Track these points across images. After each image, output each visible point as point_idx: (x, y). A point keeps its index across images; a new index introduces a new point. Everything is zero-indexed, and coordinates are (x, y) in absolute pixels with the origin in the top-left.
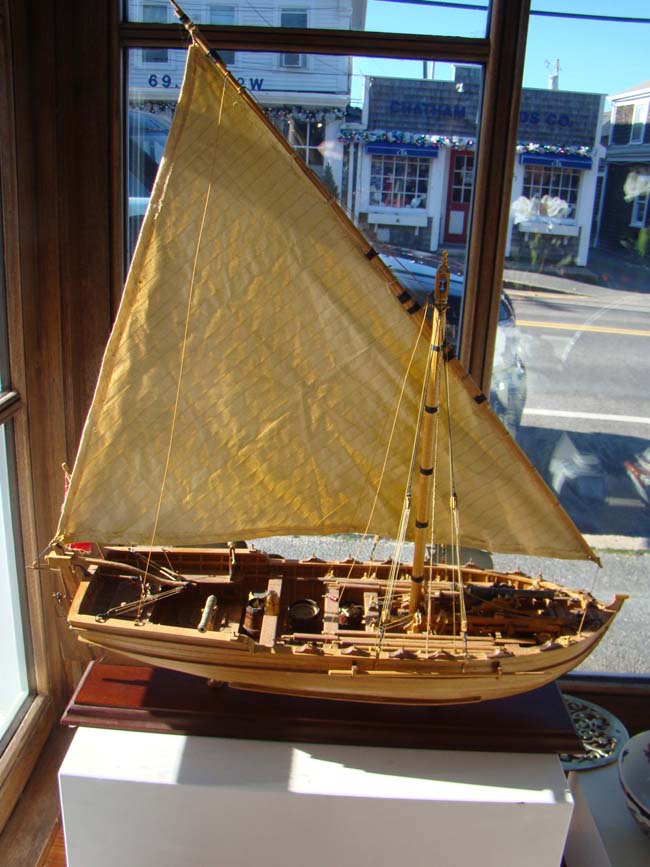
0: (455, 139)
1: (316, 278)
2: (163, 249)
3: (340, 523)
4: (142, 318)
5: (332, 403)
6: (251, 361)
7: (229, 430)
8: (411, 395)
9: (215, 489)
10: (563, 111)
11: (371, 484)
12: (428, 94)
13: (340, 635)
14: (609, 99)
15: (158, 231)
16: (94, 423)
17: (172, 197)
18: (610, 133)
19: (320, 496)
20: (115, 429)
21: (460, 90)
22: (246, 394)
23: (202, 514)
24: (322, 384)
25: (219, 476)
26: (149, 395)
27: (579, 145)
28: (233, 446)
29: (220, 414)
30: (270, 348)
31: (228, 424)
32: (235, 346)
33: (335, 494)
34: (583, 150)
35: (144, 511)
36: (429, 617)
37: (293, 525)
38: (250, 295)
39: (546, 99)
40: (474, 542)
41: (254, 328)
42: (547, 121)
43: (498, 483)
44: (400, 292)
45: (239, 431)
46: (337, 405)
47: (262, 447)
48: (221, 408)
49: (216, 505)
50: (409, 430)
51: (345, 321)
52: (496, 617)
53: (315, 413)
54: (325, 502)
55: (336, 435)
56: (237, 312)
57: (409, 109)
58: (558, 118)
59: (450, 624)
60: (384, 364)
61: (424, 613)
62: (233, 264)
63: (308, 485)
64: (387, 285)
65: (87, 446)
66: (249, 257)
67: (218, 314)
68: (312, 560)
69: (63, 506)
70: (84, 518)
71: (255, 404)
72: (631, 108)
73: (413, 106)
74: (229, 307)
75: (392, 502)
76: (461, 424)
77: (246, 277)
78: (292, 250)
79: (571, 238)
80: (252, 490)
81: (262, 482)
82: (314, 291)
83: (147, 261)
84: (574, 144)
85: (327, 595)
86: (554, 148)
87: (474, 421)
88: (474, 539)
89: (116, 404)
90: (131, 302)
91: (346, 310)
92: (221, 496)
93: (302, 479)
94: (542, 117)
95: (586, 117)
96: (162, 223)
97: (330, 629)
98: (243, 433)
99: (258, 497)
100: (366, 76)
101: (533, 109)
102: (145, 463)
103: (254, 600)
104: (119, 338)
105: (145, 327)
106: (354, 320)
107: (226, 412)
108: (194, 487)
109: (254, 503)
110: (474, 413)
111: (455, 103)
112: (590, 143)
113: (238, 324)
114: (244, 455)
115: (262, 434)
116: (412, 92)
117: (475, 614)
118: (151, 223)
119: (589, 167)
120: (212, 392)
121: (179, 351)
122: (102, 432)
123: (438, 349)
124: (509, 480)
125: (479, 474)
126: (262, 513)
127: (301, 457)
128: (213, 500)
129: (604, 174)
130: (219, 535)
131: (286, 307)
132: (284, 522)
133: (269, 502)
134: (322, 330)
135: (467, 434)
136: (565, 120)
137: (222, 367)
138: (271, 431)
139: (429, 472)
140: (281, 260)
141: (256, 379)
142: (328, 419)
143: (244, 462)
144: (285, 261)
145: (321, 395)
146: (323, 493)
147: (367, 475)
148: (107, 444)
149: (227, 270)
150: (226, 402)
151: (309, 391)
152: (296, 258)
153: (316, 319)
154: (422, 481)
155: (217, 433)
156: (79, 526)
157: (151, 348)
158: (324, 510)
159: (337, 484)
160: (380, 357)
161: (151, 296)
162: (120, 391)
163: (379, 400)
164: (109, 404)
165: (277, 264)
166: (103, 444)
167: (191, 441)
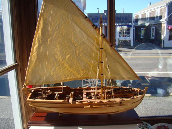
0: (105, 24)
1: (75, 23)
2: (44, 20)
3: (85, 77)
4: (40, 35)
5: (81, 50)
6: (63, 42)
7: (60, 58)
8: (97, 46)
9: (57, 71)
10: (125, 17)
11: (91, 67)
12: (99, 16)
13: (86, 100)
14: (134, 14)
15: (43, 16)
16: (31, 58)
17: (45, 9)
18: (135, 21)
19: (80, 71)
20: (36, 59)
21: (105, 15)
22: (63, 49)
23: (55, 77)
24: (78, 46)
25: (58, 68)
26: (42, 51)
27: (129, 23)
28: (61, 61)
29: (58, 54)
30: (67, 39)
31: (59, 56)
32: (60, 39)
33: (83, 70)
34: (130, 24)
35: (43, 77)
36: (105, 95)
37: (75, 78)
38: (62, 28)
39: (122, 15)
40: (113, 78)
41: (63, 35)
42: (122, 19)
43: (117, 64)
44: (93, 24)
45: (62, 57)
46: (82, 50)
47: (67, 61)
48: (58, 53)
49: (58, 74)
50: (97, 54)
51: (82, 32)
52: (120, 94)
53: (77, 52)
54: (81, 72)
55: (82, 57)
56: (60, 32)
57: (96, 19)
58: (125, 18)
59: (110, 96)
60: (91, 40)
61: (104, 95)
62: (58, 22)
63: (77, 69)
64: (90, 23)
65: (30, 63)
66: (61, 20)
67: (56, 32)
69: (26, 77)
70: (30, 80)
71: (65, 51)
72: (138, 16)
73: (97, 18)
74: (58, 31)
75: (95, 71)
76: (108, 52)
77: (61, 24)
78: (70, 18)
79: (129, 41)
80: (65, 71)
81: (67, 69)
82: (75, 26)
83: (41, 22)
84: (128, 23)
85: (83, 94)
86: (124, 24)
87: (111, 51)
88: (113, 77)
89: (36, 54)
90: (38, 31)
91: (82, 29)
92: (59, 72)
93: (76, 67)
94: (122, 18)
95: (130, 18)
96: (43, 14)
97: (84, 99)
98: (63, 58)
99: (67, 72)
100: (87, 13)
101: (119, 17)
102: (42, 66)
103: (68, 96)
104: (35, 39)
105: (41, 36)
106: (84, 31)
107: (59, 54)
108: (53, 71)
109: (66, 73)
110: (111, 49)
111: (105, 17)
112: (131, 22)
113: (60, 34)
114: (63, 63)
115: (67, 58)
116: (96, 16)
117: (115, 94)
118: (41, 15)
119: (131, 27)
120: (55, 49)
121: (48, 41)
122: (33, 60)
123: (101, 35)
124: (119, 63)
125: (113, 62)
126: (68, 75)
127: (75, 63)
128: (57, 73)
129: (134, 29)
130: (59, 81)
131: (70, 30)
132: (73, 77)
133: (69, 73)
134: (77, 34)
135: (109, 54)
136: (126, 19)
137: (57, 44)
138: (69, 57)
139: (102, 62)
140: (68, 20)
141: (64, 46)
142: (80, 53)
143: (63, 64)
144: (69, 20)
145: (78, 48)
146: (81, 70)
147: (89, 65)
148: (34, 63)
149: (57, 23)
150: (59, 51)
151: (76, 47)
152: (71, 20)
153: (76, 32)
154: (101, 64)
155: (57, 58)
156: (29, 82)
157: (42, 41)
158: (81, 74)
159: (83, 68)
160: (90, 39)
161: (42, 30)
162: (36, 51)
163: (90, 48)
164: (34, 54)
165: (67, 21)
166: (33, 63)
167: (52, 60)
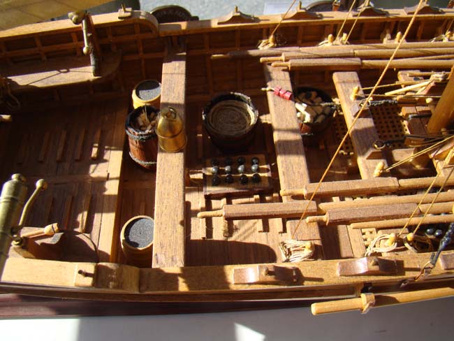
68: (234, 19)
85: (270, 86)
